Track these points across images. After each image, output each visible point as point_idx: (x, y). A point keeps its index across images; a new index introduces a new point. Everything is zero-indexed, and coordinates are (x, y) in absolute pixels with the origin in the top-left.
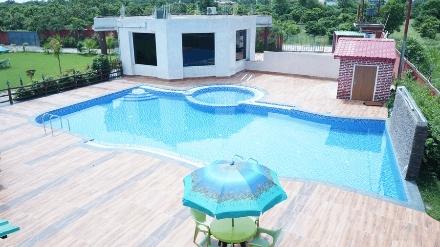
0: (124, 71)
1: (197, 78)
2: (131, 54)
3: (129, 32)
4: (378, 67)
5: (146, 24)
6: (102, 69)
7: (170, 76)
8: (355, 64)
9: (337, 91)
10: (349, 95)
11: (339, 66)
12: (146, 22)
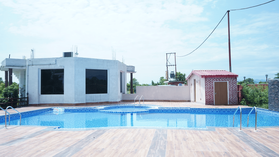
0: (29, 101)
1: (95, 103)
2: (38, 87)
3: (39, 69)
4: (228, 82)
5: (56, 61)
6: (13, 97)
7: (76, 101)
8: (214, 81)
9: (205, 100)
10: (213, 102)
11: (205, 83)
12: (56, 59)
